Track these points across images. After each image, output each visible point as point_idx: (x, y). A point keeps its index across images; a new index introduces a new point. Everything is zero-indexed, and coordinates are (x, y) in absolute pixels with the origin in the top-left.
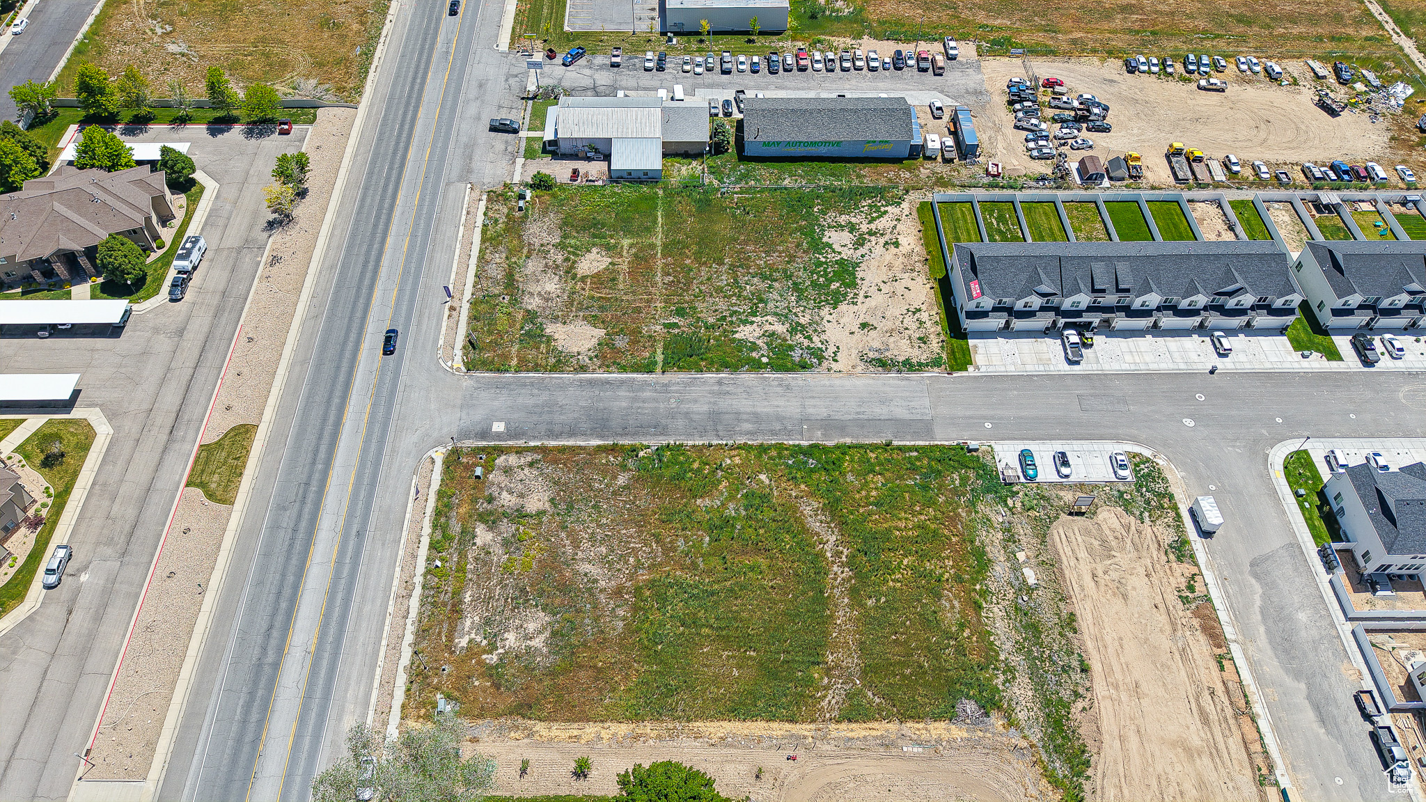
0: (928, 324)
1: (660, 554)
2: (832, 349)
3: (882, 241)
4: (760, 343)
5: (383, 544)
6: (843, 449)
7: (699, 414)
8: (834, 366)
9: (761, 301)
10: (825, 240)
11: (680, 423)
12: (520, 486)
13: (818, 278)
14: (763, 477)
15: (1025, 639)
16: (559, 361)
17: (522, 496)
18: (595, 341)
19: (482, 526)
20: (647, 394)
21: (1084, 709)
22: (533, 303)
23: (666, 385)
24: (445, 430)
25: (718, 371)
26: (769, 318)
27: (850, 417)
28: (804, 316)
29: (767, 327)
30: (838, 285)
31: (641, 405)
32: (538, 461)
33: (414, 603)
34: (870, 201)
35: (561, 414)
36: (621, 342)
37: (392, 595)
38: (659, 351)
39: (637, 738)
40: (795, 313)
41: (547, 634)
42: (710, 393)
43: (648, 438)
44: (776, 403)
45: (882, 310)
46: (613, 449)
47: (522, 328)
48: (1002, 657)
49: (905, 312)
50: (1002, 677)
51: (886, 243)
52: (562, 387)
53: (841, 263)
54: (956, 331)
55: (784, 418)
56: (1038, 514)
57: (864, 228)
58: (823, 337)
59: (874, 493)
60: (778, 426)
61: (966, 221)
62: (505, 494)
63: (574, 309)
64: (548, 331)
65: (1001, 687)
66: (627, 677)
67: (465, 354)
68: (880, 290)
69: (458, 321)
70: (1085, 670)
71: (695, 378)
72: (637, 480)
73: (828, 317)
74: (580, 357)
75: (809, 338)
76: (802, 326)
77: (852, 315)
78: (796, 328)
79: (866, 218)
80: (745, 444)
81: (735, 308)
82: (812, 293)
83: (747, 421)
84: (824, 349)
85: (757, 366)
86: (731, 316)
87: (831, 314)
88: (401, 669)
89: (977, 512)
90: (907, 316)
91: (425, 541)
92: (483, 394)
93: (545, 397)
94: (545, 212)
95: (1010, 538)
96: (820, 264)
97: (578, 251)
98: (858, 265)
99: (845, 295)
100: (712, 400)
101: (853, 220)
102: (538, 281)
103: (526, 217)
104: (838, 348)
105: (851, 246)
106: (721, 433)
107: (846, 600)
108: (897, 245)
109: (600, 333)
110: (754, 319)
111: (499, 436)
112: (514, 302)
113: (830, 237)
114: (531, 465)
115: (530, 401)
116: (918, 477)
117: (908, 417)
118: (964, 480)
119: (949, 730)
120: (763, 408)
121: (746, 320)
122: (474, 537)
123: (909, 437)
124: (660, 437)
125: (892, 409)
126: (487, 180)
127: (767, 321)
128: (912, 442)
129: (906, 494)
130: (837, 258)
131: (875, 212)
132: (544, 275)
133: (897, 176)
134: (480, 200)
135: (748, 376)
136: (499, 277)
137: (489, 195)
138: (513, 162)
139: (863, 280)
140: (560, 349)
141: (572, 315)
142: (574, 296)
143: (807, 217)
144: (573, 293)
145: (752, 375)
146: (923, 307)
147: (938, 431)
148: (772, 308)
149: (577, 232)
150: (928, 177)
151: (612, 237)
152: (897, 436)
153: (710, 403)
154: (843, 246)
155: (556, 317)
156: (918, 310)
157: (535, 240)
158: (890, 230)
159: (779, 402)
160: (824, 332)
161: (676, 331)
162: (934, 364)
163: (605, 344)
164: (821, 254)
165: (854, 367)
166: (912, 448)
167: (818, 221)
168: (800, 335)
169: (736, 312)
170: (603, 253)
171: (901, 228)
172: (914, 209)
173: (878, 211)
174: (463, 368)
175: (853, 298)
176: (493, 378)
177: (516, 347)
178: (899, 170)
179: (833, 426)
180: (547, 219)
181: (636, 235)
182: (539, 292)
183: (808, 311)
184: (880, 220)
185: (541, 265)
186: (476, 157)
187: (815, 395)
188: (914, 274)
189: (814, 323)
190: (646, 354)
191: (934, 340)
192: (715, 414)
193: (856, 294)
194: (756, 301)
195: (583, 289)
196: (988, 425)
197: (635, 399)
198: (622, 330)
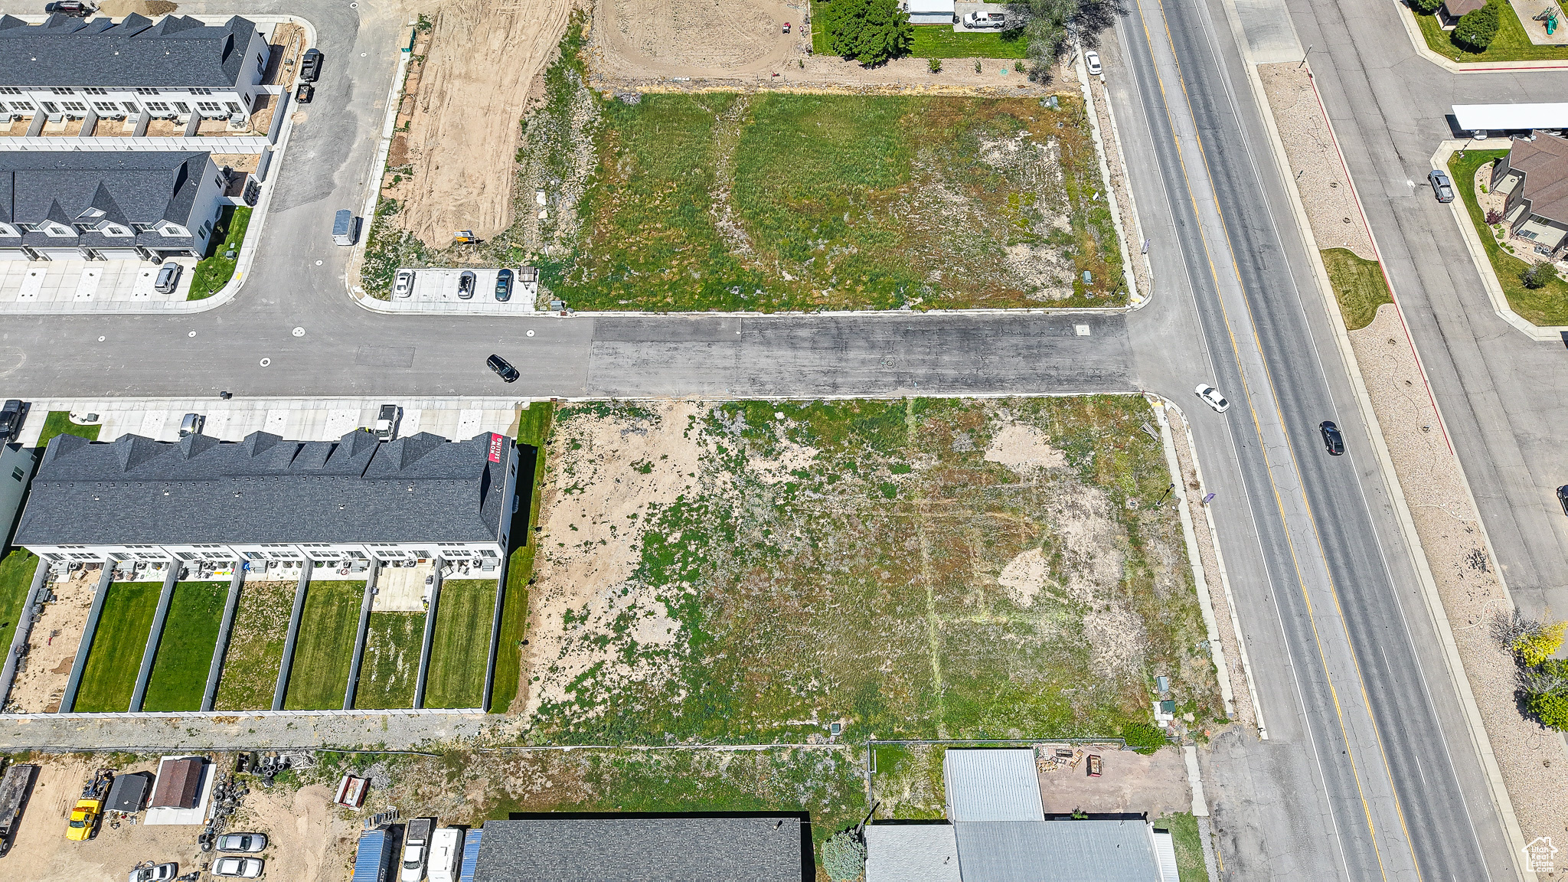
0: (560, 470)
1: (890, 209)
2: (694, 434)
3: (589, 625)
4: (785, 442)
5: (1154, 215)
6: (700, 306)
7: (859, 347)
8: (693, 410)
9: (781, 509)
10: (677, 625)
11: (879, 337)
12: (1041, 267)
13: (697, 549)
14: (788, 277)
15: (564, 154)
16: (1037, 411)
17: (1038, 259)
18: (998, 440)
19: (1066, 231)
20: (922, 371)
21: (537, 101)
22: (1091, 498)
23: (900, 382)
24: (1140, 326)
25: (838, 402)
26: (771, 480)
27: (688, 345)
28: (725, 483)
29: (774, 465)
30: (671, 539)
31: (927, 358)
32: (1028, 292)
33: (1105, 171)
34: (591, 714)
35: (1017, 345)
36: (962, 442)
37: (1127, 177)
38: (912, 430)
39: (896, 87)
40: (736, 488)
41: (981, 150)
42: (847, 373)
43: (914, 319)
44: (769, 361)
45: (617, 494)
46: (953, 305)
47: (1094, 457)
48: (590, 138)
49: (587, 489)
50: (596, 124)
51: (583, 619)
52: (1023, 380)
53: (660, 579)
54: (528, 459)
55: (761, 343)
57: (612, 652)
58: (702, 451)
59: (675, 263)
60: (769, 333)
62: (1054, 260)
63: (1034, 491)
64: (1060, 457)
65: (599, 117)
67: (1153, 420)
68: (612, 527)
69: (1180, 466)
70: (524, 125)
71: (865, 393)
72: (922, 276)
73: (692, 482)
74: (1010, 418)
75: (721, 450)
76: (728, 468)
77: (659, 487)
78: (734, 464)
79: (604, 675)
80: (806, 312)
81: (815, 496)
82: (710, 522)
83: (804, 339)
84: (704, 433)
85: (790, 408)
86: (821, 484)
87: (688, 487)
88: (1097, 127)
89: (574, 247)
90: (587, 480)
91: (1116, 219)
92: (1113, 368)
93: (1042, 365)
94: (1121, 675)
95: (547, 230)
96: (692, 577)
97: (1054, 596)
98: (637, 575)
99: (663, 521)
100: (844, 364)
101: (625, 670)
102: (1095, 538)
103: (1149, 664)
104: (686, 435)
105: (640, 614)
106: (833, 325)
107: (718, 173)
108: (569, 617)
109: (991, 456)
110: (791, 479)
111: (1080, 319)
112: (1117, 499)
113: (669, 631)
114: (1035, 289)
115: (1055, 360)
116: (626, 279)
117: (617, 344)
118: (577, 277)
119: (650, 90)
120: (785, 354)
121: (801, 478)
122: (1071, 223)
123: (624, 321)
124: (900, 319)
125: (636, 355)
126: (1240, 751)
127: (774, 475)
128: (621, 314)
129: (642, 260)
130: (665, 587)
131: (587, 690)
132: (1090, 550)
133: (528, 779)
134: (1234, 701)
135: (803, 395)
136: (1151, 543)
137: (1224, 713)
138: (1209, 804)
139: (634, 547)
140: (1038, 430)
141: (1034, 482)
142: (1038, 514)
143: (696, 676)
144: (1040, 518)
145: (795, 397)
146: (559, 495)
147: (590, 329)
148: (768, 495)
149: (1061, 637)
150: (476, 777)
151: (1006, 629)
152: (638, 322)
153: (847, 360)
154: (652, 613)
155: (1054, 477)
156: (568, 491)
157: (1122, 618)
158: (572, 646)
159: (763, 362)
160: (700, 459)
161: (893, 460)
162: (567, 414)
163: (981, 436)
164: (687, 596)
165: (670, 409)
166: (623, 308)
167: (683, 668)
168: (733, 454)
169: (815, 491)
170: (1012, 595)
171: (553, 652)
172: (520, 695)
173: (582, 692)
174: (1148, 400)
175: (653, 515)
176: (1108, 390)
177: (1095, 429)
178: (522, 797)
179: (709, 334)
180: (1114, 664)
181: (968, 632)
182: (1088, 518)
183: (717, 491)
184: (582, 670)
185: (1098, 569)
186: (1280, 812)
187: (722, 372)
188: (558, 555)
189: (713, 474)
190: (928, 424)
191: (560, 445)
192: (841, 347)
193: (648, 521)
194: (789, 508)
195: (1028, 525)
196: (531, 334)
197: (935, 365)
198: (965, 460)
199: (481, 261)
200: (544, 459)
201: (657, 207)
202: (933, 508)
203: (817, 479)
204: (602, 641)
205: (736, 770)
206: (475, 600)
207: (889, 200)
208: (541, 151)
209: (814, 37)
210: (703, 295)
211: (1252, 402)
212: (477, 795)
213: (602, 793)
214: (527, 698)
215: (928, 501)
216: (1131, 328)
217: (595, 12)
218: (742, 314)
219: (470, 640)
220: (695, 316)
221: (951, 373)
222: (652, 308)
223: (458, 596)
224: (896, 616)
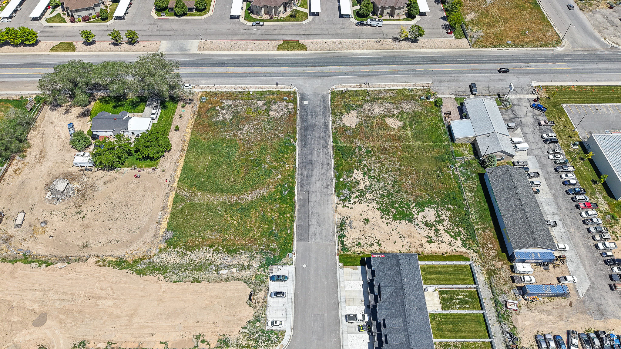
0: (371, 249)
1: (248, 146)
2: (350, 206)
3: (432, 235)
4: (352, 178)
5: (260, 81)
6: (292, 205)
7: (312, 157)
8: (340, 206)
10: (427, 209)
11: (307, 152)
12: (280, 109)
13: (397, 204)
14: (279, 177)
15: (196, 265)
16: (336, 115)
17: (276, 110)
18: (348, 125)
19: (265, 102)
20: (322, 141)
21: (159, 278)
22: (367, 106)
23: (326, 147)
25: (335, 164)
26: (368, 183)
27: (310, 209)
28: (371, 196)
29: (362, 182)
30: (395, 212)
31: (316, 140)
32: (290, 113)
33: (239, 90)
34: (463, 232)
35: (311, 118)
36: (348, 133)
37: (242, 85)
38: (345, 145)
39: (184, 142)
40: (372, 193)
41: (223, 119)
42: (322, 161)
43: (300, 142)
44: (317, 183)
45: (379, 229)
46: (295, 132)
47: (353, 104)
48: (188, 253)
49: (378, 239)
50: (180, 251)
51: (430, 237)
52: (325, 117)
53: (411, 214)
55: (310, 185)
56: (253, 279)
57: (440, 227)
58: (357, 203)
59: (269, 214)
60: (305, 183)
62: (277, 106)
63: (365, 118)
64: (353, 112)
65: (176, 249)
67: (339, 91)
68: (393, 230)
69: (355, 88)
70: (175, 282)
71: (330, 156)
72: (281, 139)
73: (371, 206)
74: (340, 121)
75: (357, 197)
76: (364, 195)
77: (374, 216)
78: (362, 193)
79: (449, 229)
80: (296, 171)
81: (373, 171)
82: (387, 201)
83: (308, 173)
84: (350, 202)
85: (338, 177)
86: (368, 169)
87: (373, 207)
88: (218, 90)
89: (257, 253)
90: (374, 239)
91: (261, 90)
92: (320, 97)
93: (319, 113)
94: (420, 106)
95: (244, 268)
96: (408, 205)
97: (399, 118)
98: (410, 221)
99: (387, 214)
100: (319, 162)
101: (445, 223)
102: (380, 107)
103: (416, 100)
104: (351, 208)
105: (424, 220)
106: (302, 164)
107: (221, 201)
108: (430, 242)
109: (353, 126)
110: (367, 177)
111: (302, 103)
112: (367, 101)
113: (429, 211)
114: (289, 111)
115: (317, 110)
116: (276, 231)
117: (310, 232)
118: (274, 251)
119: (163, 228)
120: (314, 178)
121: (366, 174)
122: (261, 101)
123: (298, 231)
124: (300, 146)
125: (315, 226)
126: (436, 88)
127: (366, 182)
128: (295, 232)
129: (268, 226)
130: (413, 213)
131: (455, 234)
132: (384, 109)
133: (490, 249)
134: (424, 87)
135: (332, 174)
136: (380, 96)
137: (427, 89)
138: (450, 95)
139: (400, 223)
140: (344, 116)
141: (362, 118)
143: (443, 203)
144: (374, 118)
146: (382, 248)
147: (301, 244)
148: (374, 184)
149: (411, 117)
150: (494, 266)
151: (411, 128)
152: (299, 226)
153: (317, 161)
154: (424, 216)
155: (360, 114)
156: (380, 245)
157: (404, 105)
158: (441, 239)
159: (318, 184)
160: (361, 203)
161: (357, 150)
162: (344, 249)
163: (347, 129)
164: (416, 206)
165: (340, 214)
166: (292, 232)
167: (441, 206)
168: (358, 194)
169: (371, 171)
170: (400, 126)
171: (444, 245)
172: (462, 254)
173: (456, 236)
174: (332, 91)
175: (386, 218)
176: (328, 99)
177: (342, 103)
178: (496, 250)
179: (304, 203)
180: (417, 107)
181: (414, 136)
182: (373, 108)
183: (374, 198)
184: (448, 236)
185: (389, 107)
186: (450, 83)
187: (322, 198)
188: (407, 247)
189: (367, 199)
190: (343, 141)
191: (360, 250)
192: (311, 162)
193: (388, 219)
194: (378, 178)
195: (377, 121)
196: (305, 266)
197: (319, 138)
198: (355, 133)
199: (263, 292)
200: (367, 255)
201: (238, 222)
202: (373, 141)
203: (366, 170)
204: (437, 231)
205: (471, 191)
206: (429, 273)
208: (194, 274)
209: (146, 167)
210: (287, 203)
211: (332, 71)
212: (499, 264)
213: (487, 227)
214: (462, 252)
215: (371, 142)
216: (305, 91)
217: (99, 255)
218: (296, 192)
219: (446, 273)
220: (297, 206)
221: (322, 134)
222: (292, 221)
223: (430, 279)
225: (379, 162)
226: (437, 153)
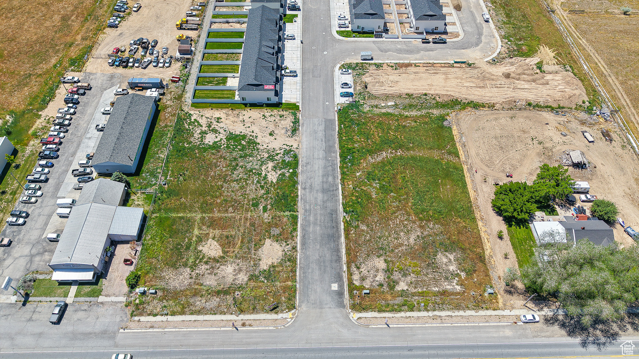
0: (272, 113)
1: (401, 212)
2: (285, 147)
3: (215, 123)
4: (279, 172)
5: (414, 335)
6: (341, 148)
7: (324, 197)
8: (295, 146)
9: (251, 171)
10: (211, 144)
11: (329, 204)
12: (372, 272)
13: (238, 148)
14: (358, 174)
15: (415, 109)
16: (289, 260)
17: (377, 270)
18: (276, 244)
19: (397, 287)
20: (312, 219)
21: (439, 98)
22: (243, 278)
23: (306, 211)
24: (338, 315)
25: (297, 189)
26: (263, 169)
27: (324, 144)
28: (263, 155)
29: (270, 169)
30: (243, 142)
31: (318, 221)
32: (356, 265)
33: (443, 314)
34: (186, 125)
35: (325, 257)
36: (276, 231)
37: (441, 325)
38: (283, 214)
39: (482, 219)
40: (261, 158)
41: (447, 253)
42: (311, 193)
43: (338, 217)
44: (317, 168)
45: (262, 127)
46: (347, 231)
47: (263, 282)
48: (424, 114)
49: (264, 120)
50: (432, 115)
51: (217, 122)
52: (306, 258)
53: (228, 139)
55: (325, 166)
56: (367, 97)
57: (205, 129)
58: (277, 149)
59: (362, 139)
60: (330, 168)
61: (209, 93)
62: (377, 279)
63: (249, 256)
64: (265, 268)
65: (436, 116)
66: (459, 223)
67: (282, 311)
68: (249, 127)
69: (254, 320)
70: (426, 95)
71: (301, 199)
72: (363, 222)
73: (265, 147)
74: (286, 250)
75: (277, 154)
76: (269, 156)
77: (264, 138)
78: (271, 158)
79: (198, 127)
80: (341, 180)
81: (255, 182)
82: (248, 152)
83: (327, 179)
84: (285, 149)
85: (295, 174)
86: (261, 183)
87: (263, 145)
88: (477, 314)
89: (367, 112)
90: (267, 120)
91: (409, 314)
92: (312, 297)
93: (314, 266)
94: (161, 278)
95: (376, 106)
96: (228, 147)
97: (200, 258)
98: (231, 133)
99: (250, 139)
100: (315, 192)
101: (198, 132)
102: (224, 277)
103: (163, 290)
104: (284, 144)
105: (217, 135)
106: (335, 189)
107: (412, 152)
108: (219, 118)
109: (268, 242)
110: (263, 174)
111: (341, 286)
112: (241, 288)
113: (210, 142)
114: (358, 268)
115: (317, 272)
116: (354, 126)
117: (323, 125)
118: (354, 113)
119: (455, 130)
120: (321, 173)
121: (264, 177)
122: (403, 290)
123: (334, 126)
124: (338, 212)
125: (319, 130)
126: (118, 319)
127: (265, 169)
128: (337, 126)
130: (225, 140)
132: (218, 274)
133: (169, 113)
134: (139, 321)
135: (301, 178)
136: (218, 300)
137: (135, 316)
138: (102, 303)
139: (241, 132)
140: (280, 260)
141: (254, 256)
142: (238, 256)
143: (192, 149)
144: (236, 256)
145: (300, 176)
146: (262, 113)
147: (331, 117)
148: (256, 167)
149: (183, 258)
150: (173, 102)
151: (190, 239)
152: (334, 130)
153: (317, 193)
154: (216, 137)
155: (255, 265)
156: (264, 115)
157: (186, 282)
158: (209, 120)
159: (316, 167)
160: (274, 148)
161: (269, 207)
162: (295, 114)
163: (277, 239)
164: (221, 146)
165: (296, 140)
166: (340, 126)
167: (196, 146)
168: (275, 158)
169: (258, 182)
170: (204, 243)
171: (208, 115)
172: (195, 109)
173: (194, 123)
174: (293, 311)
175: (253, 137)
176: (300, 293)
177: (278, 284)
179: (329, 150)
180: (167, 277)
181: (192, 227)
182: (234, 275)
183: (260, 153)
184: (201, 122)
185: (210, 276)
186: (89, 330)
187: (312, 154)
188: (241, 115)
189: (268, 152)
190: (285, 219)
191: (281, 113)
192: (324, 191)
193: (251, 136)
194: (251, 173)
195: (234, 251)
196: (327, 103)
197: (315, 224)
198: (267, 231)
200: (276, 109)
202: (246, 219)
203: (263, 182)
204: (209, 126)
205: (158, 158)
206: (228, 97)
207: (406, 211)
208: (415, 102)
210: (347, 148)
213: (161, 128)
214: (194, 111)
215: (249, 217)
216: (337, 310)
217: (495, 111)
218: (339, 159)
219: (216, 98)
220: (337, 146)
221: (311, 229)
222: (340, 134)
223: (230, 94)
224: (202, 204)
225: (245, 191)
226: (173, 202)
